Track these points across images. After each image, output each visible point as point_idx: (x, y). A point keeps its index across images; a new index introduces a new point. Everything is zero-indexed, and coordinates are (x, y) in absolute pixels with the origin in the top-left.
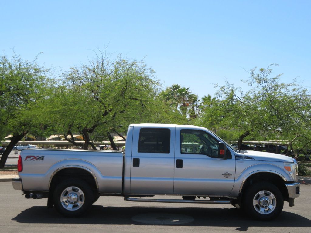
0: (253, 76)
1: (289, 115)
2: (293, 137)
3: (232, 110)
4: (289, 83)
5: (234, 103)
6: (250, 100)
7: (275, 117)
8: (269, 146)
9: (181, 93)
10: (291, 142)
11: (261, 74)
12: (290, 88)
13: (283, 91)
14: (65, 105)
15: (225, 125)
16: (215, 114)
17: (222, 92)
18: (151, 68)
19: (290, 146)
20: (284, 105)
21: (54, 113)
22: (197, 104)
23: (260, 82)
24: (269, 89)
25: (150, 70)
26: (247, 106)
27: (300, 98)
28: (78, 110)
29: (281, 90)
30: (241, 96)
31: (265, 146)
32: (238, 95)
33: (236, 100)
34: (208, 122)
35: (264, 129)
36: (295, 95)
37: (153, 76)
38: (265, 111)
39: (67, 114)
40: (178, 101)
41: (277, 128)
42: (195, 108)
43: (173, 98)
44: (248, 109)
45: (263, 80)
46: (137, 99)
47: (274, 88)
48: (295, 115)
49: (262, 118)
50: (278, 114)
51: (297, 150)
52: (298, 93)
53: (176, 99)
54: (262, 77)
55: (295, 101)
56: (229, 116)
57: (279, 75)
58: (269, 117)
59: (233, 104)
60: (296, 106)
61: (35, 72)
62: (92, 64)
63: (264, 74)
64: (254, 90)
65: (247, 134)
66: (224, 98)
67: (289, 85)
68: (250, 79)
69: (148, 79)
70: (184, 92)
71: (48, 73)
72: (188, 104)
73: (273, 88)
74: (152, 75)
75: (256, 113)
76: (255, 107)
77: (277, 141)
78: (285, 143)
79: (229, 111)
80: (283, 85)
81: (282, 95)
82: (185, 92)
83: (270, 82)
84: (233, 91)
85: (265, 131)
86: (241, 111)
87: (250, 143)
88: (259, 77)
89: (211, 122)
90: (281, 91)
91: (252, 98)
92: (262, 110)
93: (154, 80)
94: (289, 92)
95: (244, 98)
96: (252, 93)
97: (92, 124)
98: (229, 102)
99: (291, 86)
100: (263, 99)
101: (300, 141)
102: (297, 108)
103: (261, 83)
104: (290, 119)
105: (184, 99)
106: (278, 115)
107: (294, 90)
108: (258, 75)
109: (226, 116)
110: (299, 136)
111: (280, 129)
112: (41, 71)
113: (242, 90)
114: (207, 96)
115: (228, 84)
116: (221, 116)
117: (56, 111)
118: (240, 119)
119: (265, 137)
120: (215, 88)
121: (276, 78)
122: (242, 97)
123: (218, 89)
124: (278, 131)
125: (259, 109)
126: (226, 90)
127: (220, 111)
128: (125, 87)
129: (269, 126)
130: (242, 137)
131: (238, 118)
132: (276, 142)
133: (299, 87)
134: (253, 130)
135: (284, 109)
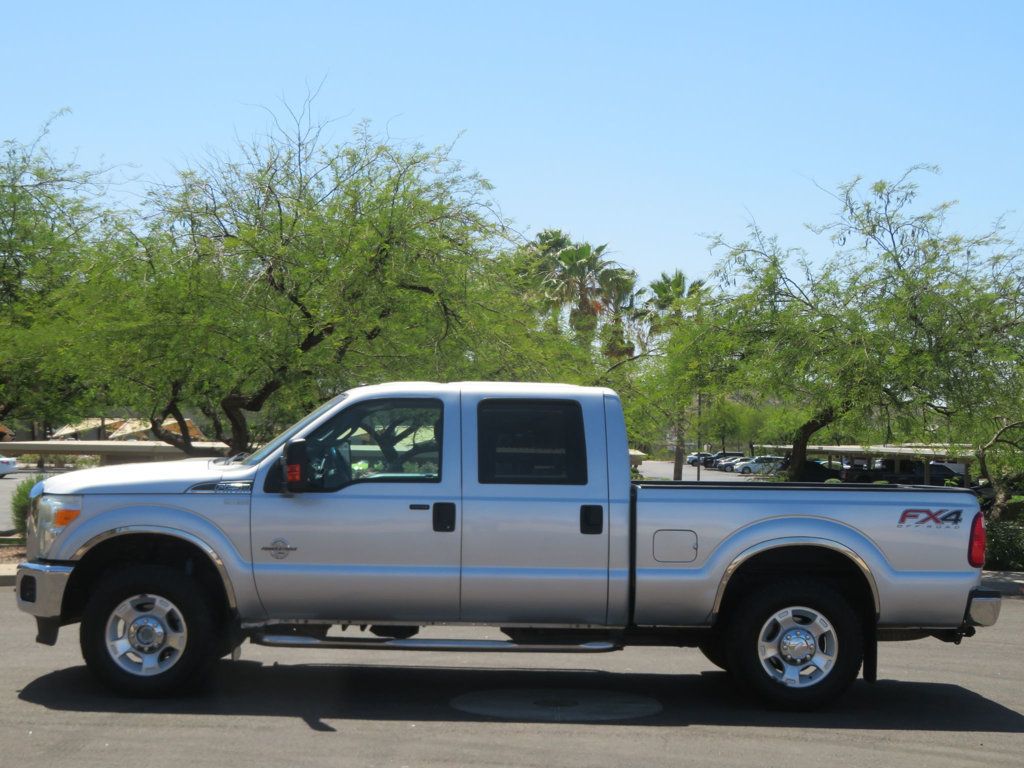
0: (849, 205)
1: (979, 351)
2: (990, 431)
3: (771, 333)
4: (978, 234)
5: (780, 306)
6: (837, 294)
7: (926, 357)
8: (897, 466)
9: (575, 265)
10: (984, 450)
11: (877, 203)
12: (983, 253)
13: (957, 261)
14: (164, 309)
15: (748, 385)
16: (711, 346)
17: (738, 266)
18: (476, 175)
19: (979, 466)
20: (959, 313)
21: (121, 340)
22: (631, 305)
23: (874, 231)
24: (905, 254)
25: (472, 182)
26: (826, 316)
27: (1019, 289)
28: (210, 327)
29: (948, 260)
30: (806, 282)
31: (883, 462)
32: (795, 279)
33: (787, 295)
34: (686, 377)
35: (886, 402)
36: (1001, 280)
37: (488, 205)
38: (891, 335)
39: (172, 344)
40: (560, 294)
41: (933, 396)
42: (624, 319)
43: (544, 282)
44: (831, 330)
45: (885, 225)
46: (426, 290)
47: (925, 252)
48: (998, 349)
49: (880, 361)
50: (937, 345)
51: (1006, 478)
52: (1013, 272)
53: (555, 286)
54: (882, 210)
55: (1001, 300)
56: (760, 353)
57: (944, 206)
58: (906, 360)
59: (775, 311)
60: (1002, 318)
61: (40, 184)
62: (251, 153)
63: (889, 202)
64: (852, 260)
65: (827, 417)
66: (745, 287)
67: (978, 243)
68: (839, 220)
69: (472, 216)
70: (584, 260)
71: (87, 185)
72: (597, 304)
73: (921, 253)
74: (483, 202)
75: (860, 342)
76: (856, 321)
77: (933, 444)
78: (959, 454)
79: (758, 334)
80: (955, 241)
81: (954, 280)
82: (589, 260)
83: (909, 233)
84: (775, 263)
85: (889, 408)
86: (806, 335)
87: (827, 452)
88: (869, 211)
89: (697, 376)
90: (951, 264)
91: (843, 286)
92: (879, 331)
93: (491, 219)
94: (977, 269)
95: (815, 286)
96: (845, 269)
97: (260, 378)
98: (761, 302)
99: (987, 244)
100: (883, 291)
101: (1016, 445)
102: (1006, 326)
103: (878, 235)
104: (982, 367)
105: (582, 285)
106: (938, 350)
107: (997, 260)
108: (868, 205)
109: (750, 353)
110: (1012, 426)
111: (941, 403)
112: (62, 180)
113: (808, 259)
114: (671, 275)
115: (756, 234)
116: (732, 352)
117: (127, 331)
118: (804, 363)
119: (890, 432)
120: (710, 249)
121: (931, 217)
122: (809, 282)
123: (722, 252)
124: (936, 408)
125: (872, 327)
126: (751, 259)
127: (731, 334)
128: (387, 246)
129: (905, 389)
130: (809, 429)
131: (792, 361)
132: (928, 451)
133: (1014, 248)
134: (847, 406)
135: (960, 329)
